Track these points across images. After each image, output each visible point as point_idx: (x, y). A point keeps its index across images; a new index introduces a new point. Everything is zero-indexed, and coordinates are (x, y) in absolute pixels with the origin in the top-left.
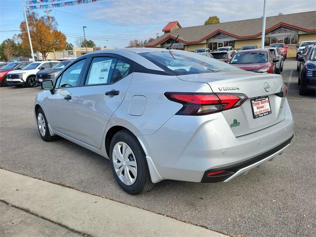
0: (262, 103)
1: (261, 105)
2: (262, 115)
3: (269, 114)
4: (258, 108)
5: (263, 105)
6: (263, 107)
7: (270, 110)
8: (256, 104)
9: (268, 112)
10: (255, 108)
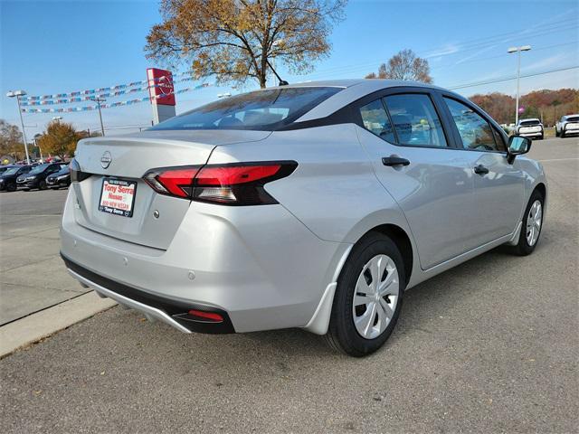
0: (121, 191)
1: (117, 193)
2: (111, 210)
3: (123, 215)
4: (111, 196)
5: (121, 194)
6: (120, 198)
7: (130, 209)
8: (110, 189)
9: (124, 211)
10: (106, 193)
